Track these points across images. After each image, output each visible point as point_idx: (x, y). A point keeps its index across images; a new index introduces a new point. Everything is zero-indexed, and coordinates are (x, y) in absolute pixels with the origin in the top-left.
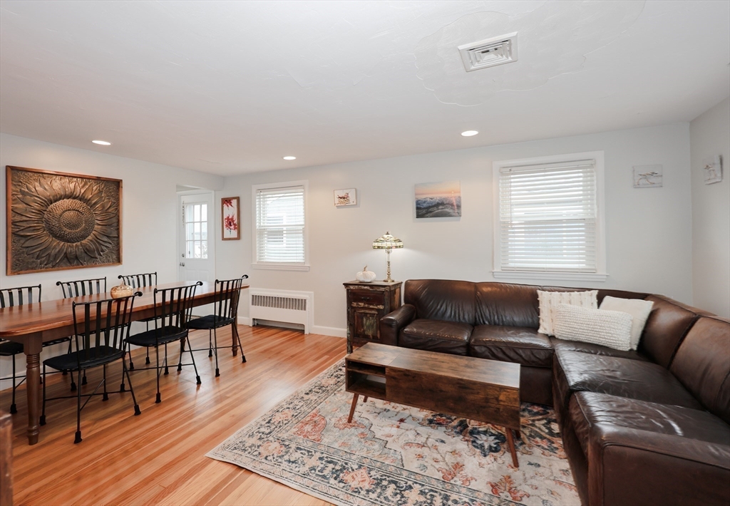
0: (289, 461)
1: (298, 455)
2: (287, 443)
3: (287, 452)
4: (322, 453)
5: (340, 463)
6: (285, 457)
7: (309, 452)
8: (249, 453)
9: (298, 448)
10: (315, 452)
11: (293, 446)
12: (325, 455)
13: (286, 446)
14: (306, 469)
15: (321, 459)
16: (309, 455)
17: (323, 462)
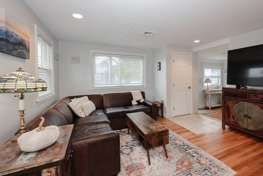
0: (198, 154)
1: (194, 155)
2: (198, 161)
3: (198, 157)
4: (185, 152)
5: (181, 147)
6: (199, 156)
7: (190, 154)
8: (214, 164)
9: (193, 157)
10: (187, 153)
11: (195, 158)
12: (185, 151)
13: (198, 160)
14: (193, 150)
15: (186, 150)
16: (190, 153)
17: (186, 149)
